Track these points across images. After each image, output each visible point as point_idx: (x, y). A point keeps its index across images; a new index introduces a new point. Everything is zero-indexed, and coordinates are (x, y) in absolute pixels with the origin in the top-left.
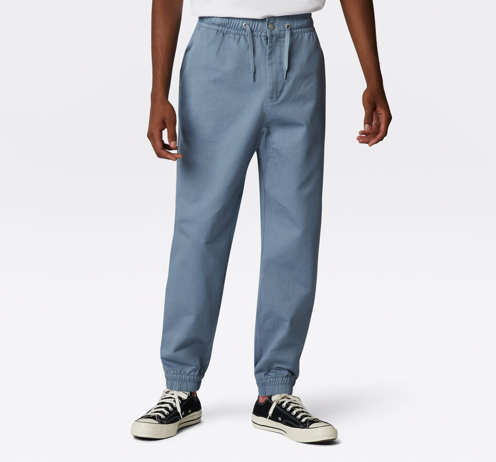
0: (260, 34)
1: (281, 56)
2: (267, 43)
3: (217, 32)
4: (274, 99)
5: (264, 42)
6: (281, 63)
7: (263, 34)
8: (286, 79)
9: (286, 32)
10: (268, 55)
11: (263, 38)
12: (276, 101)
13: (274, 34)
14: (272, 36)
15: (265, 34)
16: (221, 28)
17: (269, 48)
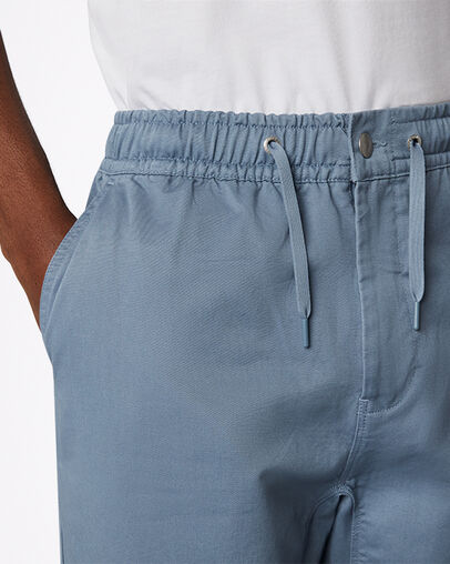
0: (324, 171)
1: (397, 248)
2: (352, 201)
3: (170, 181)
4: (383, 401)
5: (342, 202)
6: (400, 273)
7: (337, 172)
8: (419, 330)
9: (411, 162)
10: (361, 246)
11: (338, 188)
12: (390, 404)
13: (375, 170)
14: (366, 177)
15: (344, 170)
16: (180, 167)
17: (361, 220)
